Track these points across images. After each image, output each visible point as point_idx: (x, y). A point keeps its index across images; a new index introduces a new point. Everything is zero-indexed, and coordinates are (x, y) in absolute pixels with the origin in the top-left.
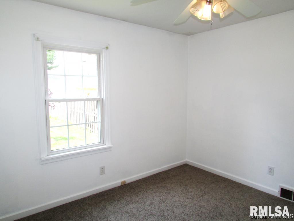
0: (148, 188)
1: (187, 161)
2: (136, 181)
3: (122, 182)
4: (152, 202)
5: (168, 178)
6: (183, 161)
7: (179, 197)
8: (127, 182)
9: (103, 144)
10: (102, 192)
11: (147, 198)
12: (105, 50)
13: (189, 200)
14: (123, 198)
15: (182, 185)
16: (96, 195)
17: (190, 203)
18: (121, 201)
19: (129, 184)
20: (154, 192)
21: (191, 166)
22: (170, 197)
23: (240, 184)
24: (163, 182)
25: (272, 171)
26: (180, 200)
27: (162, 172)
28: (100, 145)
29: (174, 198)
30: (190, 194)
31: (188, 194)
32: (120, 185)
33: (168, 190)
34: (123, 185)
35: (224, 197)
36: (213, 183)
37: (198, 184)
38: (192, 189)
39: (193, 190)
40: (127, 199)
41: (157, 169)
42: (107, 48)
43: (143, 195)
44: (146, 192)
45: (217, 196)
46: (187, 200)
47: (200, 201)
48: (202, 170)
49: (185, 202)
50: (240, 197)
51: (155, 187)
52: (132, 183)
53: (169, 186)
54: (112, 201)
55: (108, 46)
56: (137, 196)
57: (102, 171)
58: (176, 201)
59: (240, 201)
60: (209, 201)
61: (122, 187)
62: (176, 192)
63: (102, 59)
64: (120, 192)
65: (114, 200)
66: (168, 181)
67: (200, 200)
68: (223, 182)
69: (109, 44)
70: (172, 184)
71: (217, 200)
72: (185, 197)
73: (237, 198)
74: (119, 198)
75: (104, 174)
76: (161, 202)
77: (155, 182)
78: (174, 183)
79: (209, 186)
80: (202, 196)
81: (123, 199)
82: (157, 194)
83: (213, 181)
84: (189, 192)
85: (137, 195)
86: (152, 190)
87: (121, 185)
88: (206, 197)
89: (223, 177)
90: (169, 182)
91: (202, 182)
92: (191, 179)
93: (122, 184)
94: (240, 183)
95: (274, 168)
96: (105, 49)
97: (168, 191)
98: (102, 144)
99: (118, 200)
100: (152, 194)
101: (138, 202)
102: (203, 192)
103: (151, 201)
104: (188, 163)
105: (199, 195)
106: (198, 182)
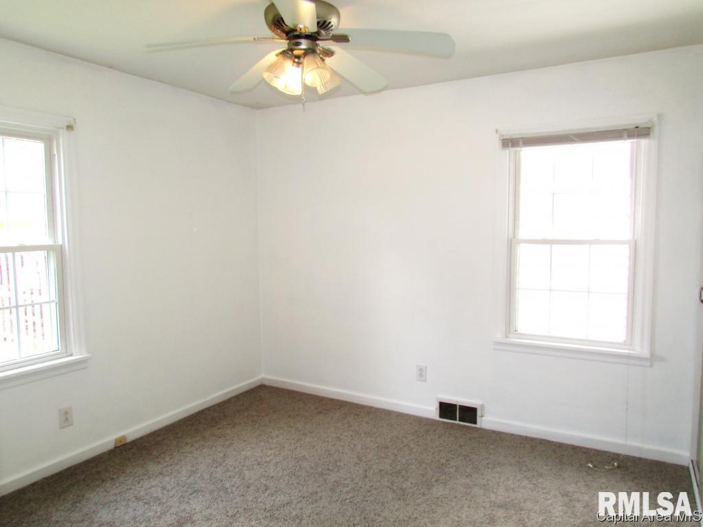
0: (182, 442)
1: (263, 379)
2: (150, 434)
3: (116, 440)
4: (194, 469)
5: (225, 416)
6: (253, 380)
7: (252, 448)
8: (130, 439)
9: (65, 355)
10: (69, 469)
11: (183, 463)
12: (63, 134)
13: (273, 451)
14: (123, 473)
15: (257, 427)
16: (51, 479)
17: (276, 456)
18: (121, 479)
19: (134, 442)
20: (197, 450)
21: (272, 387)
22: (233, 453)
23: (371, 407)
24: (214, 426)
25: (423, 373)
26: (255, 454)
27: (210, 407)
28: (57, 356)
29: (244, 453)
30: (275, 441)
31: (270, 440)
32: (111, 446)
33: (227, 440)
34: (119, 447)
35: (341, 435)
36: (320, 413)
37: (289, 419)
38: (279, 430)
39: (281, 431)
40: (136, 473)
41: (199, 402)
42: (70, 127)
43: (171, 458)
44: (178, 451)
45: (328, 436)
46: (269, 453)
47: (296, 449)
48: (297, 392)
49: (267, 455)
50: (371, 430)
51: (198, 439)
52: (141, 438)
53: (228, 431)
54: (97, 483)
55: (72, 123)
56: (159, 462)
57: (66, 418)
58: (246, 458)
59: (371, 437)
60: (314, 447)
61: (119, 451)
62: (245, 441)
63: (58, 152)
64: (114, 462)
65: (103, 481)
66: (225, 423)
67: (297, 447)
68: (339, 409)
69: (75, 119)
70: (233, 427)
71: (328, 441)
72: (264, 448)
73: (365, 433)
74: (113, 475)
75: (72, 425)
76: (214, 465)
77: (196, 429)
78: (240, 424)
79: (311, 420)
80: (299, 440)
81: (124, 475)
82: (204, 451)
83: (320, 409)
84: (272, 436)
85: (157, 460)
86: (192, 446)
87: (116, 447)
88: (308, 439)
89: (338, 401)
90: (227, 425)
91: (298, 415)
92: (275, 411)
93: (118, 445)
94: (371, 405)
95: (426, 367)
96: (65, 128)
97: (227, 442)
98: (63, 353)
99: (113, 479)
100: (191, 452)
101: (161, 474)
102: (302, 432)
103: (192, 466)
104: (266, 383)
105: (293, 439)
106: (290, 416)
